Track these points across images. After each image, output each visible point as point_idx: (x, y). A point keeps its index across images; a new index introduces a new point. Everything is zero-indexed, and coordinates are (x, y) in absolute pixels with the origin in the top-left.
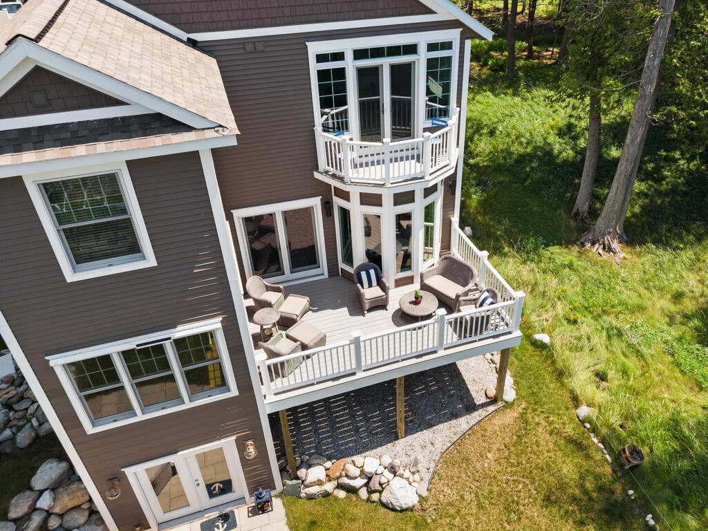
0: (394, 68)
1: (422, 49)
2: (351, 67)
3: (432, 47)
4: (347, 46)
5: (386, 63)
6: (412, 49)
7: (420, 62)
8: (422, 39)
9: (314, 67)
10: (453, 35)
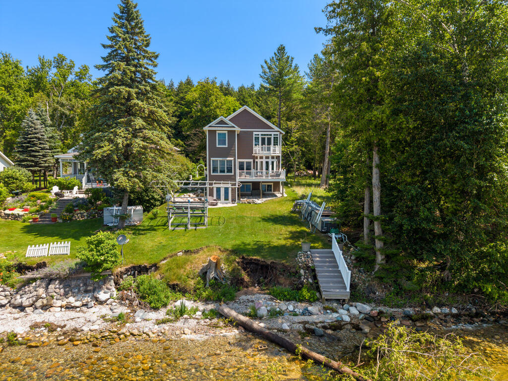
0: (268, 138)
1: (273, 135)
2: (260, 137)
3: (274, 135)
4: (260, 133)
5: (266, 137)
6: (271, 135)
7: (272, 137)
8: (273, 133)
9: (254, 136)
10: (278, 133)
